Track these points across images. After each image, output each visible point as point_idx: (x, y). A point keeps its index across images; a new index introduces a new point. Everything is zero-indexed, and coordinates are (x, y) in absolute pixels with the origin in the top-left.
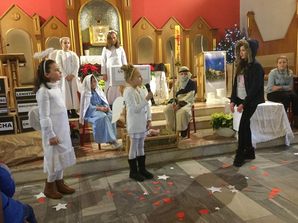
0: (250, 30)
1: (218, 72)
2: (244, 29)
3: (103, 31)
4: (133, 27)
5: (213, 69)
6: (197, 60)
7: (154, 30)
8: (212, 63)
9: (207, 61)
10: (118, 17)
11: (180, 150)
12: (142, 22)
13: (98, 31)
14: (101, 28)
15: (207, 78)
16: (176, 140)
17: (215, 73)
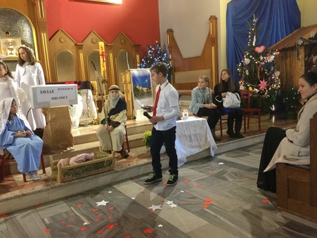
0: (170, 47)
1: (145, 89)
2: (165, 45)
3: (13, 43)
4: (50, 40)
5: (140, 86)
6: (123, 77)
7: (73, 44)
8: (139, 80)
9: (134, 78)
10: (31, 29)
11: (116, 172)
12: (60, 34)
13: (7, 44)
14: (10, 40)
15: (135, 95)
16: (111, 163)
17: (142, 90)
